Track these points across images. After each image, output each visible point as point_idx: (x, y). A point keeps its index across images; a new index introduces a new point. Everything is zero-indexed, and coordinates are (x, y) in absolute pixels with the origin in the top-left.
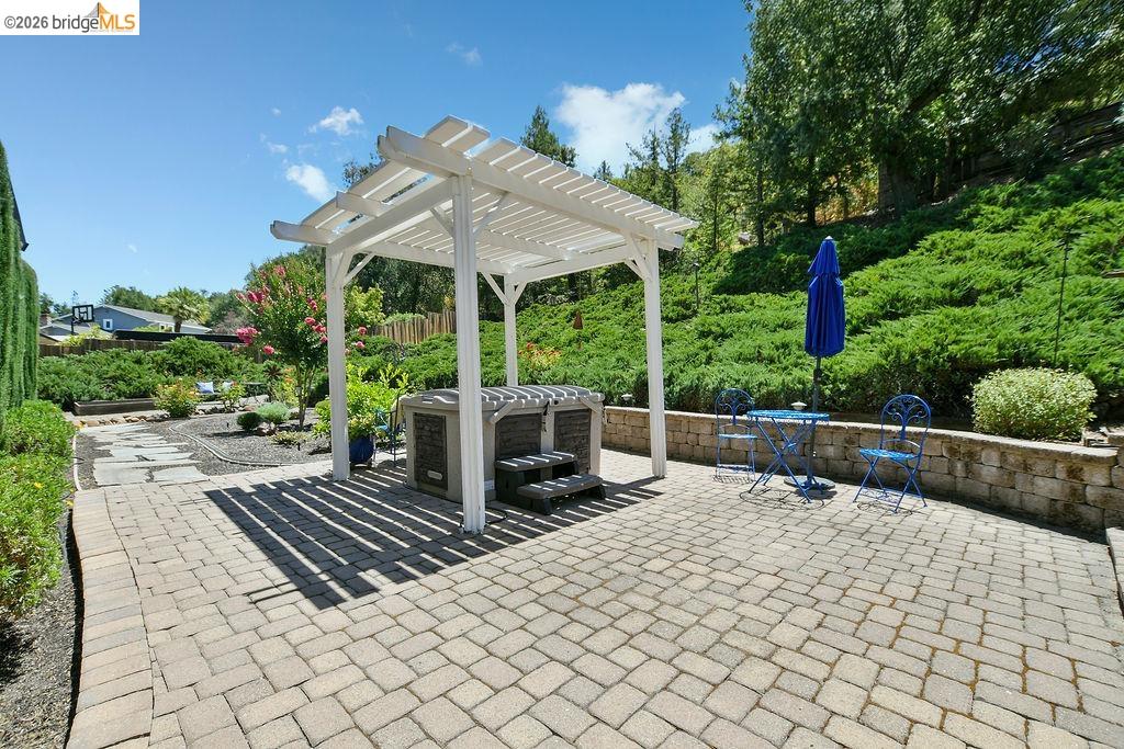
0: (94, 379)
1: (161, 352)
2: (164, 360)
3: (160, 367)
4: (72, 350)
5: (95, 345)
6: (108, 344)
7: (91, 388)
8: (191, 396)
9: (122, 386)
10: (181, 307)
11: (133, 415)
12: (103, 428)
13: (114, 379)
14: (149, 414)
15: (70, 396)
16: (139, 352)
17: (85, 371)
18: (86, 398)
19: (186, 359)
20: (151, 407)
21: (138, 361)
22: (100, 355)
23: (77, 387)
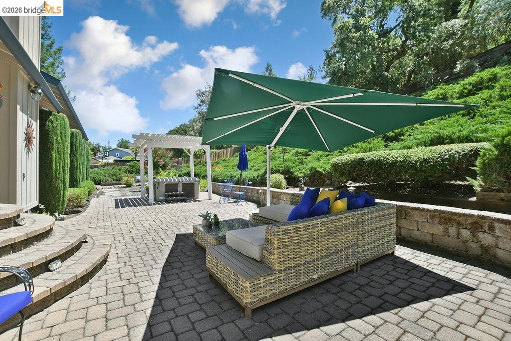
0: (107, 175)
1: (126, 166)
2: (127, 169)
3: (126, 171)
4: (102, 166)
5: (108, 164)
6: (111, 164)
7: (106, 178)
8: (132, 181)
9: (114, 177)
10: (136, 150)
11: (116, 186)
12: (108, 189)
13: (112, 175)
14: (120, 186)
15: (100, 180)
16: (120, 166)
17: (104, 173)
18: (104, 181)
19: (134, 169)
20: (121, 184)
21: (120, 170)
22: (109, 168)
23: (102, 177)
